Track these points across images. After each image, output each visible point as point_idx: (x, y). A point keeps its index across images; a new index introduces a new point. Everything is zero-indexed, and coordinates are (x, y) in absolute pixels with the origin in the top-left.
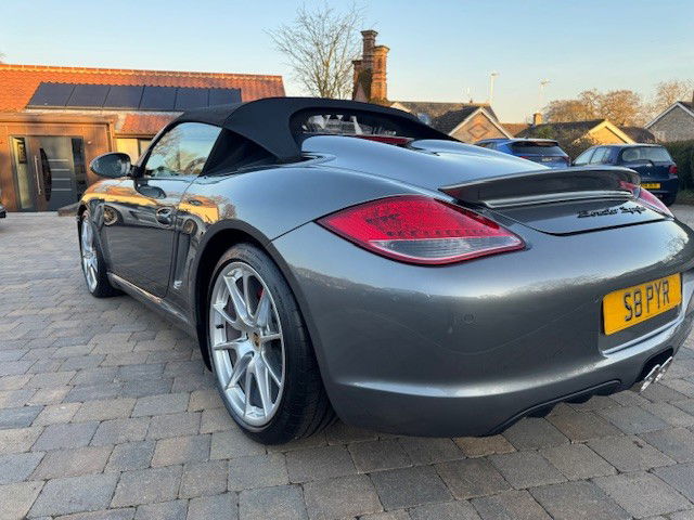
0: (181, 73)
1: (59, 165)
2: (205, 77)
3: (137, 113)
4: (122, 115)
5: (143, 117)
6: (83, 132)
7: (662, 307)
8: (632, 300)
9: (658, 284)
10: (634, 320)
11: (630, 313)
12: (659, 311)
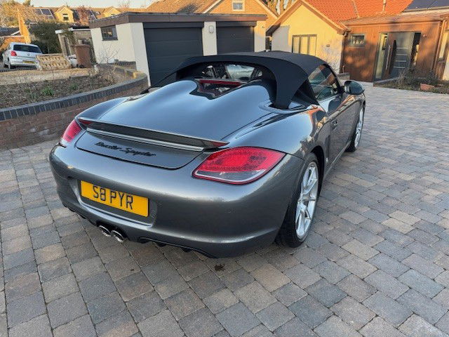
1: (402, 51)
6: (422, 29)
7: (124, 208)
8: (98, 190)
9: (121, 194)
10: (99, 200)
11: (96, 195)
12: (121, 208)
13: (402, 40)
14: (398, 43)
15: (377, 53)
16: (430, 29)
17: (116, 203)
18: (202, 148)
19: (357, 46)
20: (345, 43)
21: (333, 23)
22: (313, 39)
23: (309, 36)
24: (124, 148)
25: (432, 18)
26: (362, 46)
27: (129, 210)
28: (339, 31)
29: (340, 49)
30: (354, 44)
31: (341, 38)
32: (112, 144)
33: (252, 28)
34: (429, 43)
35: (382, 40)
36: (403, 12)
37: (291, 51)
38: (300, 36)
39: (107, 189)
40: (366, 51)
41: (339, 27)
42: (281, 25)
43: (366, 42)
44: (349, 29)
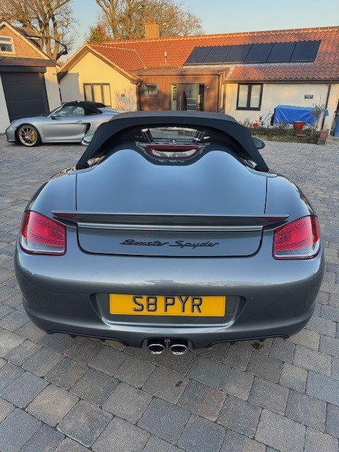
0: (281, 31)
1: (192, 102)
2: (297, 33)
3: (242, 65)
4: (232, 67)
5: (245, 69)
6: (205, 81)
7: (188, 313)
8: (143, 301)
9: (184, 298)
10: (145, 312)
11: (140, 307)
12: (183, 314)
13: (190, 92)
14: (187, 94)
15: (170, 103)
16: (212, 82)
17: (175, 310)
18: (262, 227)
19: (150, 96)
20: (140, 93)
21: (125, 72)
22: (105, 87)
23: (102, 85)
24: (172, 242)
25: (212, 73)
26: (156, 96)
27: (196, 313)
28: (132, 81)
29: (135, 99)
30: (148, 94)
31: (134, 87)
32: (153, 240)
33: (40, 74)
34: (213, 94)
35: (172, 90)
36: (184, 65)
37: (84, 100)
38: (92, 85)
39: (158, 297)
40: (160, 100)
41: (132, 77)
42: (69, 72)
43: (159, 92)
44: (142, 79)
